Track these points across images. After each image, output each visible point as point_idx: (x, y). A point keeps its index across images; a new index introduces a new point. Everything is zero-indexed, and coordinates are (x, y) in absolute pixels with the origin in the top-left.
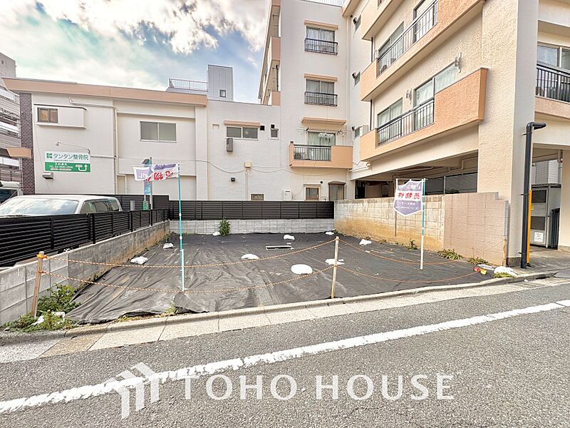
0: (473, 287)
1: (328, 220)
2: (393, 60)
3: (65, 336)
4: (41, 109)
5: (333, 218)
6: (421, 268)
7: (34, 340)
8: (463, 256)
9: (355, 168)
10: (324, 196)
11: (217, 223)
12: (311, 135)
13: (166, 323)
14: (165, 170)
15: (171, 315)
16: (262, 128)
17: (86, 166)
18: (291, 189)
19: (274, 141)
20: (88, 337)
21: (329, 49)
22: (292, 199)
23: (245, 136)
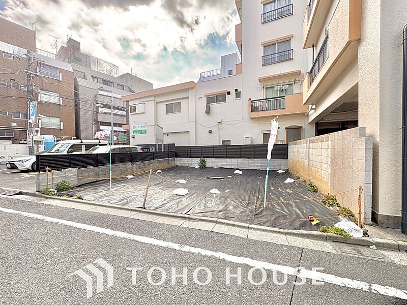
1: (283, 160)
4: (131, 107)
5: (286, 158)
8: (340, 205)
10: (281, 139)
11: (198, 160)
12: (269, 90)
16: (229, 93)
17: (145, 131)
21: (285, 13)
22: (251, 143)
23: (219, 101)
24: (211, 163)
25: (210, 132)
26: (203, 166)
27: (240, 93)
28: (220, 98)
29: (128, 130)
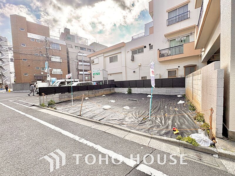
1: (181, 88)
4: (92, 60)
10: (181, 74)
11: (127, 89)
12: (172, 42)
16: (145, 47)
17: (99, 73)
18: (159, 73)
22: (160, 78)
23: (139, 52)
24: (135, 90)
25: (134, 72)
26: (130, 93)
27: (152, 46)
28: (140, 51)
29: (91, 73)
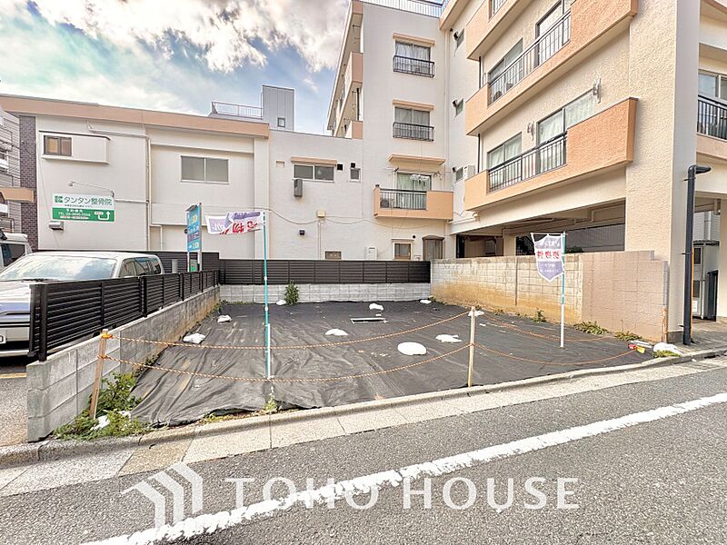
0: (634, 369)
1: (424, 284)
2: (510, 86)
3: (139, 444)
4: (49, 137)
5: (429, 282)
6: (562, 345)
7: (99, 450)
8: (609, 330)
9: (456, 219)
10: (417, 254)
11: (282, 288)
12: (400, 176)
13: (270, 424)
14: (247, 219)
15: (273, 413)
16: (340, 167)
17: (108, 213)
18: (377, 245)
19: (355, 184)
20: (172, 445)
21: (423, 70)
23: (319, 177)
24: (310, 293)
25: (302, 233)
26: (292, 299)
27: (358, 171)
